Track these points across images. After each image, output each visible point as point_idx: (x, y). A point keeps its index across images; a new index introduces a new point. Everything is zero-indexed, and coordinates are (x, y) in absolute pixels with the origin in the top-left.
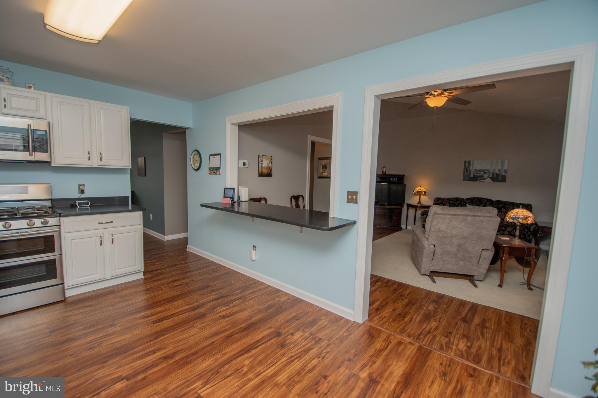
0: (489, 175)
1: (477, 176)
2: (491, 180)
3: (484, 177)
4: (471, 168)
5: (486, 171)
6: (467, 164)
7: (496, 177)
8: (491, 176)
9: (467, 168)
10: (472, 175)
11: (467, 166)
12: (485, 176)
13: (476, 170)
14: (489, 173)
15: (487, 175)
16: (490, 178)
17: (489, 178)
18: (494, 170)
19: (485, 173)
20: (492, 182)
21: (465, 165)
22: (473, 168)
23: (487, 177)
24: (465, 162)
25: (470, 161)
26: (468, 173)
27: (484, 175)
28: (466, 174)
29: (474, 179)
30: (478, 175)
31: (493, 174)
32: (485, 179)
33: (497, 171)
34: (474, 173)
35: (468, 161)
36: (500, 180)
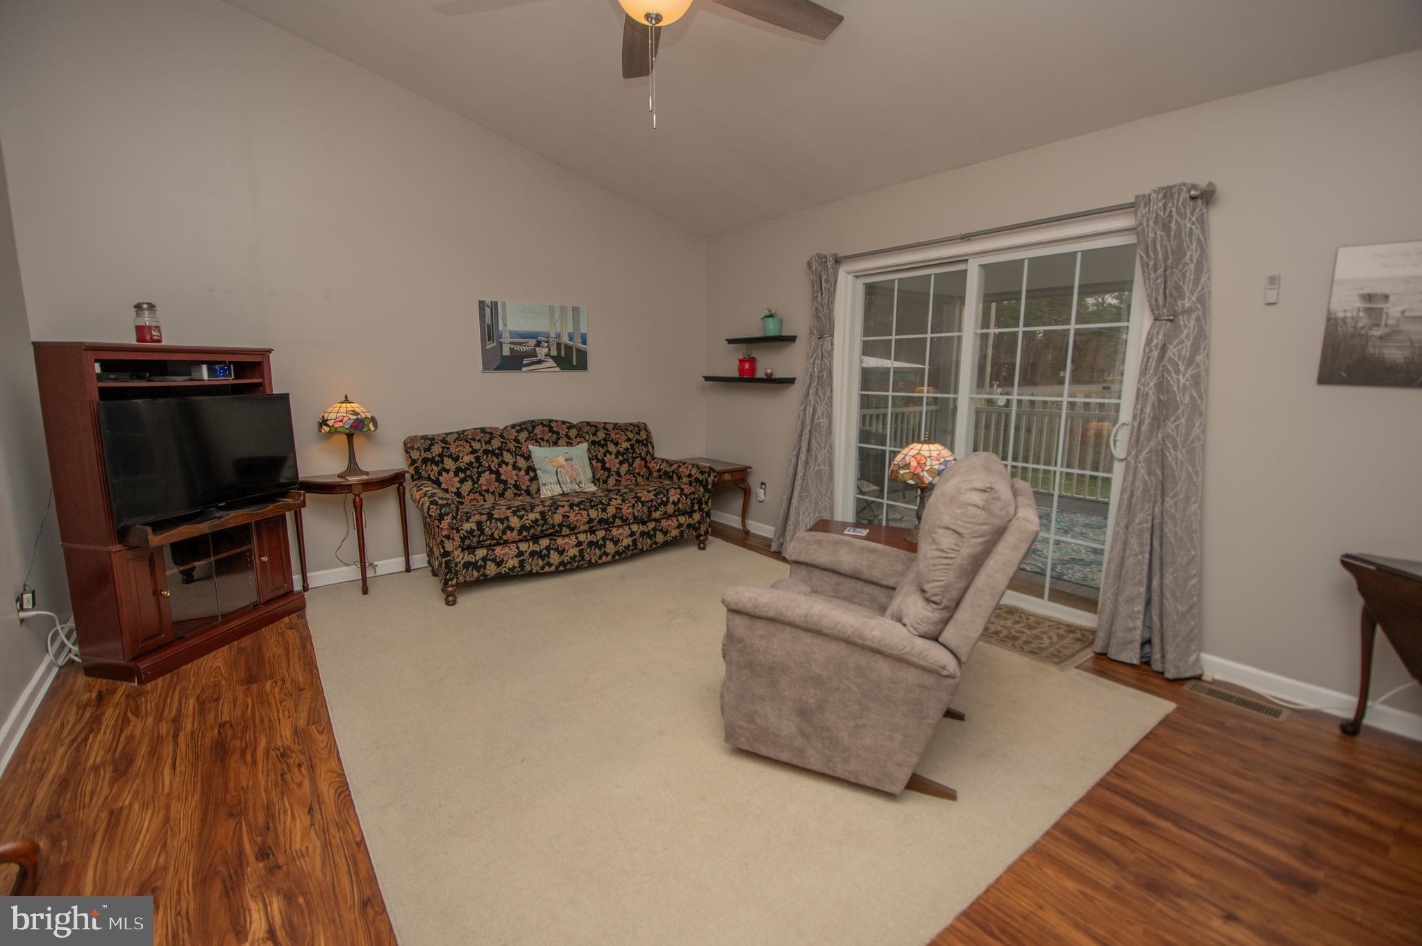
0: (549, 350)
1: (522, 352)
2: (556, 365)
3: (539, 355)
4: (501, 328)
5: (540, 338)
6: (488, 311)
7: (565, 354)
8: (554, 353)
9: (488, 325)
10: (506, 351)
11: (488, 320)
12: (541, 352)
13: (514, 334)
14: (547, 342)
15: (545, 350)
16: (553, 358)
17: (550, 360)
18: (560, 335)
19: (538, 344)
20: (558, 369)
21: (482, 315)
22: (505, 325)
23: (546, 355)
24: (482, 304)
25: (496, 303)
26: (494, 344)
27: (537, 349)
28: (488, 347)
29: (513, 362)
30: (522, 348)
31: (559, 345)
32: (540, 362)
33: (565, 340)
34: (511, 343)
35: (489, 304)
36: (574, 363)
